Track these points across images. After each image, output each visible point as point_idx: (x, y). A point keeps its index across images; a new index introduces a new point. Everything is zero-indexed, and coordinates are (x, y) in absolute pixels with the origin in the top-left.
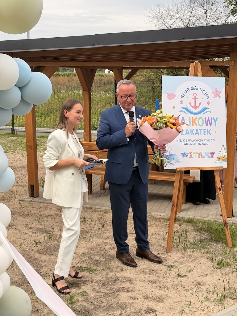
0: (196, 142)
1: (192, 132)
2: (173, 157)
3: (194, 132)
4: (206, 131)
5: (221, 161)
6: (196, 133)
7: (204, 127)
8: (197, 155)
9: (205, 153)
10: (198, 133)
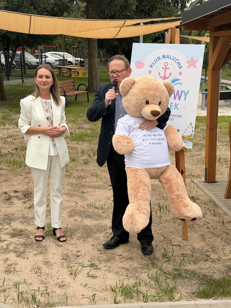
4: (173, 105)
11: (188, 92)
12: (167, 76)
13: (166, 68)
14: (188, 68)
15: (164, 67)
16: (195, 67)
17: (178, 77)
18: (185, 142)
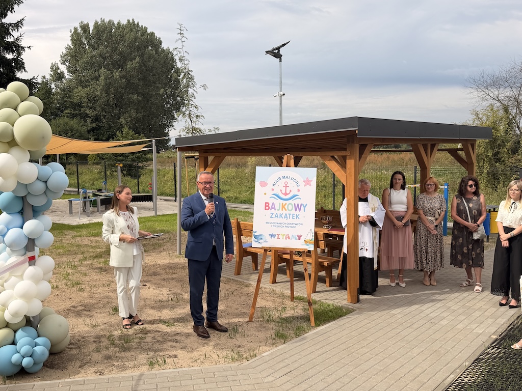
0: (285, 225)
1: (281, 216)
2: (261, 237)
3: (283, 216)
4: (295, 215)
6: (285, 217)
7: (293, 211)
8: (285, 237)
9: (293, 235)
10: (287, 217)
11: (306, 204)
12: (288, 192)
13: (286, 187)
14: (305, 186)
15: (285, 185)
16: (310, 185)
17: (297, 193)
18: (308, 245)
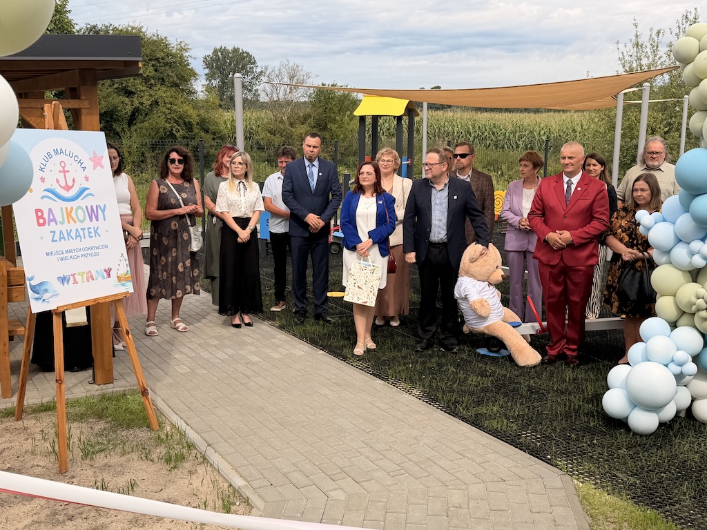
0: (80, 253)
1: (69, 235)
2: (44, 287)
3: (73, 234)
5: (123, 282)
8: (85, 276)
9: (97, 271)
11: (105, 206)
12: (70, 184)
15: (62, 169)
16: (102, 167)
17: (85, 185)
18: (123, 285)
